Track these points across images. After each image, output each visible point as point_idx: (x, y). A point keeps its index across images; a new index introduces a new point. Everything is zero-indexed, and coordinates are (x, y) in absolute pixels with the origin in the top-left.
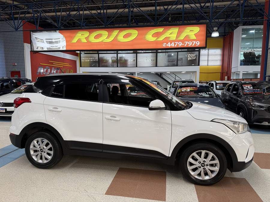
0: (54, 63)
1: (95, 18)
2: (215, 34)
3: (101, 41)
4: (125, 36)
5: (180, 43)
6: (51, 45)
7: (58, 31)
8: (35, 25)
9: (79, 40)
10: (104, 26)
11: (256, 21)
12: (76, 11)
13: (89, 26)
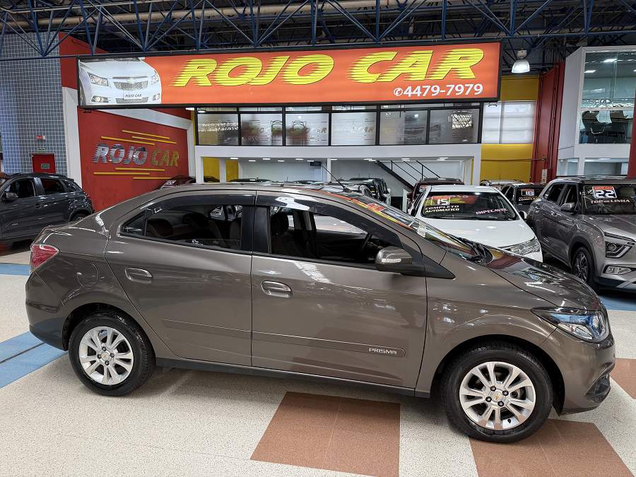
0: (135, 135)
1: (233, 28)
2: (521, 68)
3: (244, 82)
4: (304, 71)
5: (435, 89)
6: (126, 92)
7: (144, 58)
8: (88, 42)
9: (193, 81)
10: (253, 47)
11: (621, 36)
12: (187, 9)
13: (217, 46)
